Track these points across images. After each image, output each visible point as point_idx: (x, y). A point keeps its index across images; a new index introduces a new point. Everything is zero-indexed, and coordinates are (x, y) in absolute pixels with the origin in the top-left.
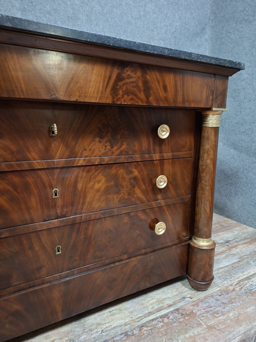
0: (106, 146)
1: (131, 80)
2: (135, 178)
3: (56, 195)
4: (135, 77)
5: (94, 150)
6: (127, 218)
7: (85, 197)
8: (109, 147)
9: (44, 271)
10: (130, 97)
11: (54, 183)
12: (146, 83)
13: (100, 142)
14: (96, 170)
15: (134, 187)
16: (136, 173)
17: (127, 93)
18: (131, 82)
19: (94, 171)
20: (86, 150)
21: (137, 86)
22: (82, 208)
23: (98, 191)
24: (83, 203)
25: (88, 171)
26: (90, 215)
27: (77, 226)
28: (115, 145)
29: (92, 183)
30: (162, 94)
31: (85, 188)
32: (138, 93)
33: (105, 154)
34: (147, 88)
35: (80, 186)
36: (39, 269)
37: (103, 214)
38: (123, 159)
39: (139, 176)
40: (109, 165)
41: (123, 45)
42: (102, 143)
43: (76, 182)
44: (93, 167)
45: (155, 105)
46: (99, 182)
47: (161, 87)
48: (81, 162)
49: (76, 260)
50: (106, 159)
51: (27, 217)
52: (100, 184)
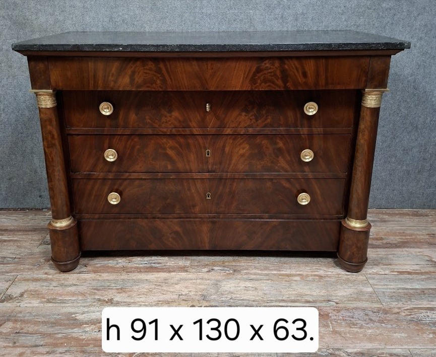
0: (251, 120)
1: (269, 71)
2: (280, 149)
3: (208, 154)
4: (273, 68)
5: (240, 122)
6: (270, 183)
7: (231, 160)
8: (254, 120)
9: (197, 209)
10: (268, 84)
11: (207, 146)
12: (284, 72)
13: (245, 115)
14: (242, 139)
15: (278, 157)
16: (281, 144)
17: (265, 81)
18: (269, 73)
19: (240, 139)
20: (233, 122)
21: (275, 75)
22: (228, 168)
23: (242, 156)
24: (230, 164)
25: (234, 139)
26: (234, 175)
27: (223, 181)
28: (260, 119)
29: (237, 149)
30: (301, 79)
31: (231, 152)
32: (276, 81)
33: (250, 126)
34: (285, 76)
35: (227, 149)
36: (194, 206)
37: (247, 175)
38: (267, 131)
39: (284, 147)
40: (253, 136)
41: (257, 49)
42: (247, 117)
43: (224, 147)
44: (239, 136)
45: (292, 89)
46: (243, 149)
47: (301, 74)
48: (228, 131)
49: (221, 207)
50: (251, 130)
51: (187, 167)
52: (244, 151)
